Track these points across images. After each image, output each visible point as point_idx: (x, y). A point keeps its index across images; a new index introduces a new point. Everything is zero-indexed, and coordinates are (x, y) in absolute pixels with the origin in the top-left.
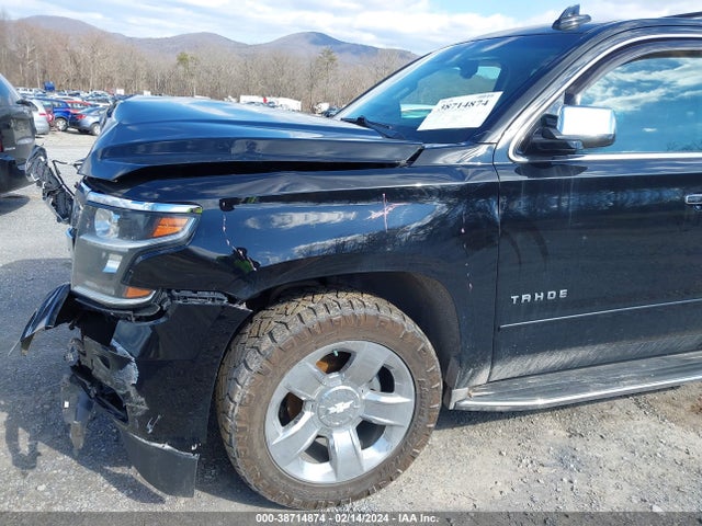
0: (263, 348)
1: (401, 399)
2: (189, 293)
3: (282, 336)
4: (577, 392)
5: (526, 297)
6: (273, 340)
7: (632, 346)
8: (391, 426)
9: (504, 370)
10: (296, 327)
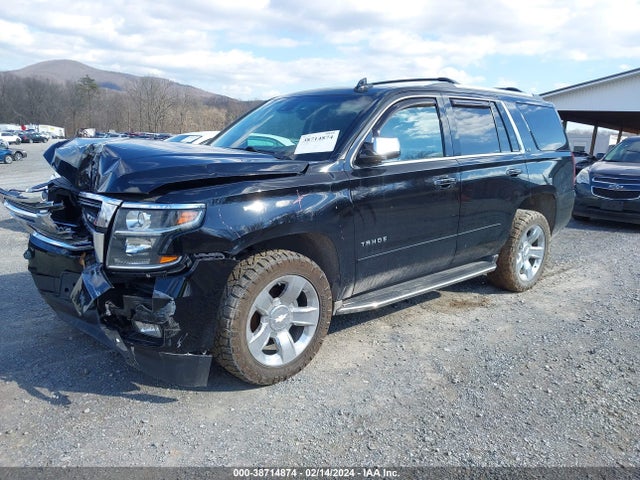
0: (243, 285)
1: (312, 309)
2: (204, 255)
3: (253, 276)
4: (395, 297)
5: (368, 242)
6: (248, 279)
7: (419, 267)
8: (308, 326)
9: (361, 287)
10: (260, 270)
